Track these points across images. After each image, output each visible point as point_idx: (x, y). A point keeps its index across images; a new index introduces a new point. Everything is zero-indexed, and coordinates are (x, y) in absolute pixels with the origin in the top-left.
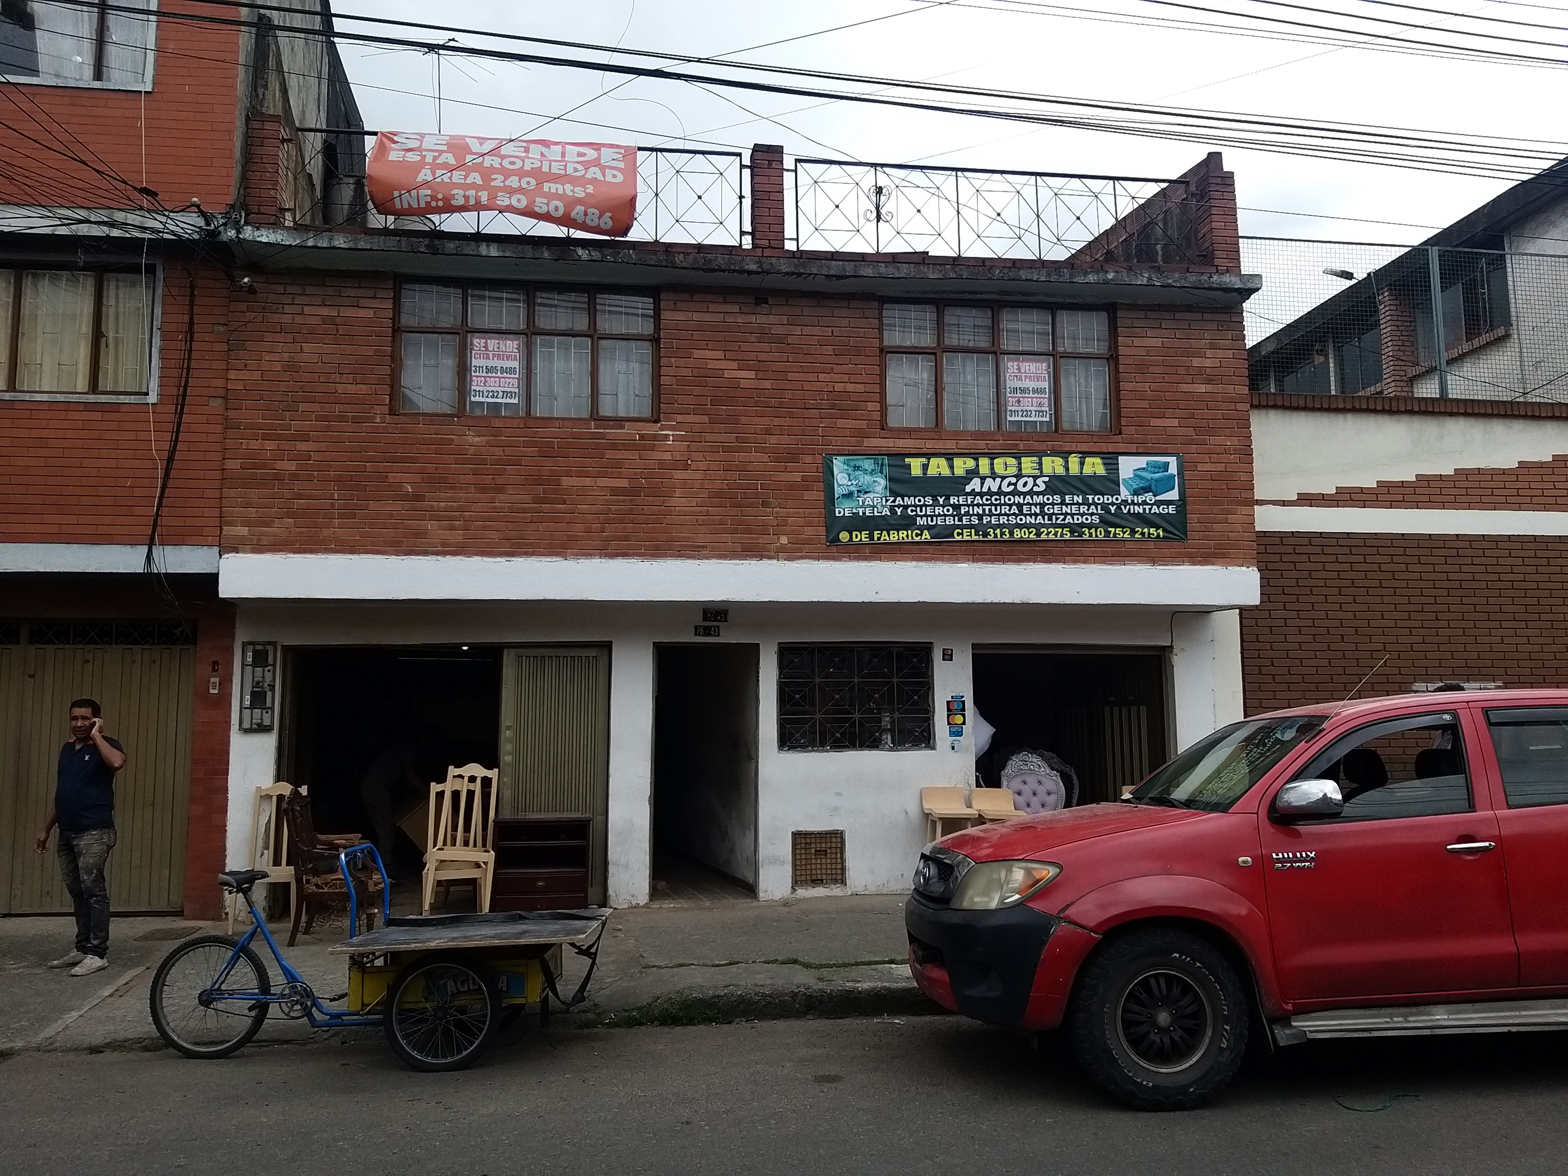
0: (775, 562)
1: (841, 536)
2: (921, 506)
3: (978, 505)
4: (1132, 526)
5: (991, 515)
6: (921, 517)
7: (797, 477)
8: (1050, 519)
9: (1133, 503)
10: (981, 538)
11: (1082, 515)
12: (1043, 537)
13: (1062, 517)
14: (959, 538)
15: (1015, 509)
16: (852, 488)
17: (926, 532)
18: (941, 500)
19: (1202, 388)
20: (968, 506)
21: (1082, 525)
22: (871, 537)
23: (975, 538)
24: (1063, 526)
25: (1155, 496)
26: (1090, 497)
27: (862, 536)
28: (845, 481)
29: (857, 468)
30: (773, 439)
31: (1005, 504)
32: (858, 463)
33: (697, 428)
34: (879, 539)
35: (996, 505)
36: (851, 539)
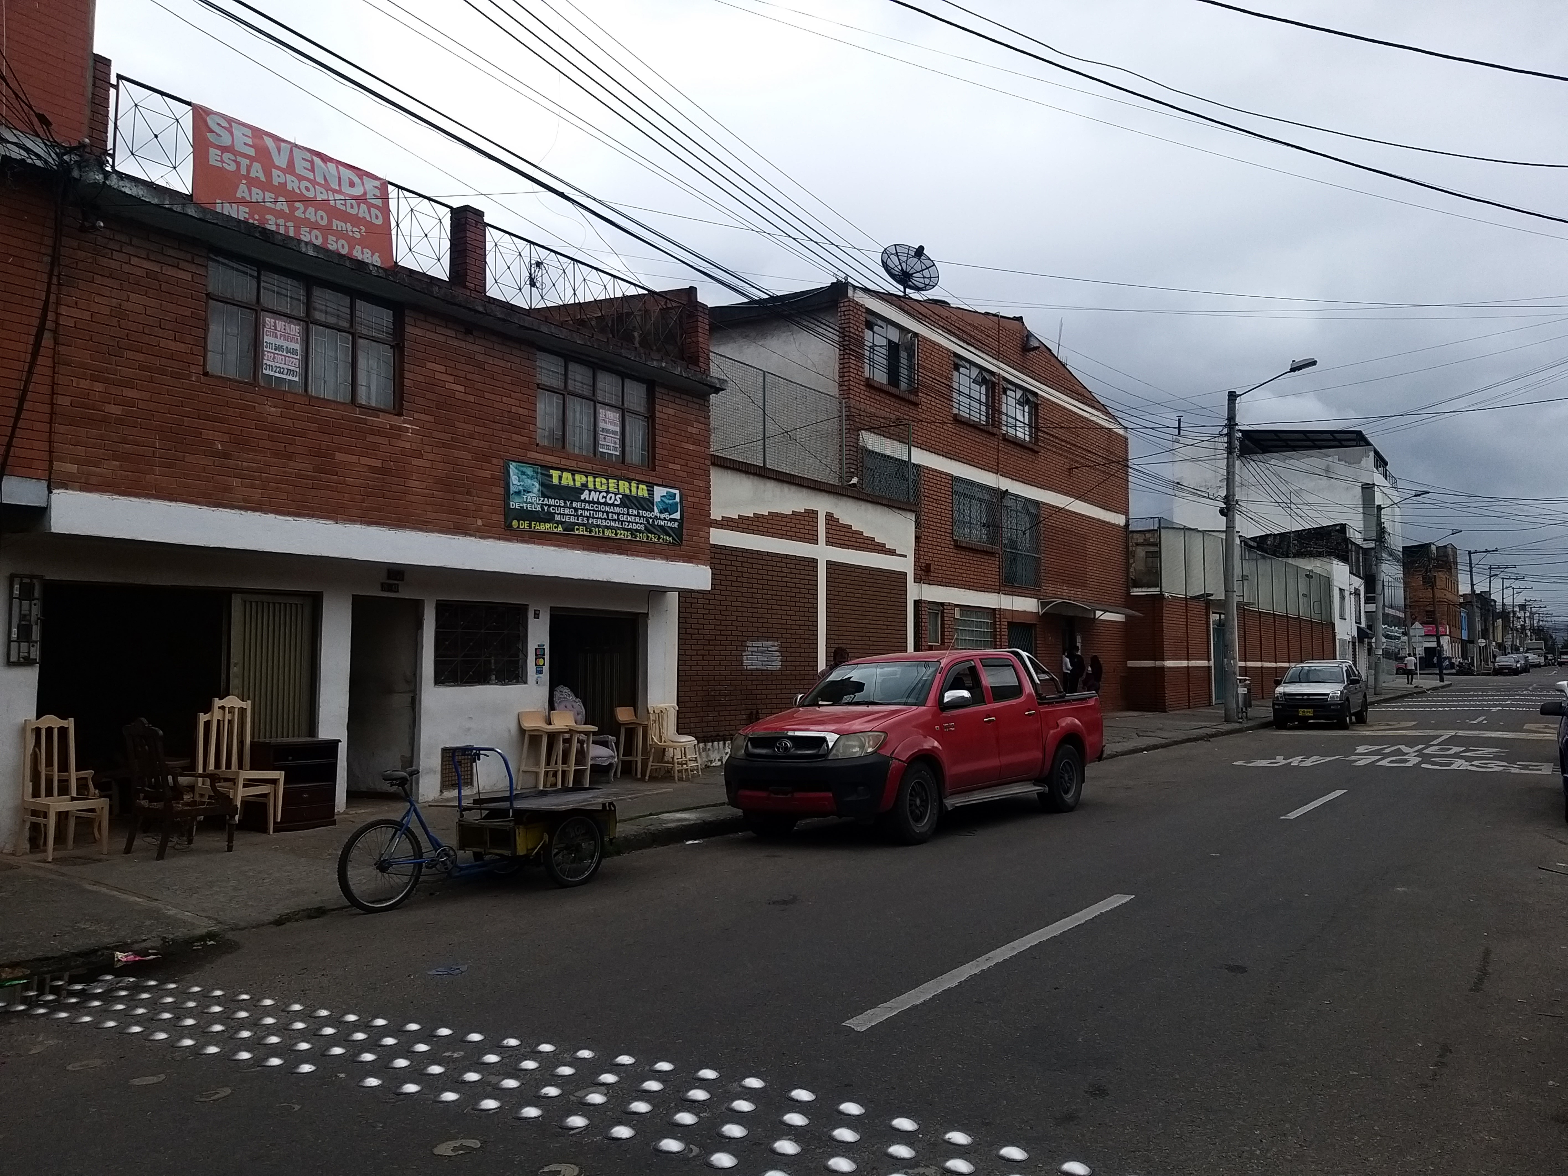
0: (473, 539)
1: (513, 523)
2: (558, 506)
3: (587, 510)
4: (659, 533)
5: (593, 518)
6: (558, 514)
7: (487, 474)
8: (622, 525)
9: (660, 519)
10: (588, 534)
11: (637, 523)
12: (619, 536)
13: (627, 524)
14: (577, 532)
15: (605, 516)
16: (521, 488)
17: (560, 526)
18: (568, 503)
19: (691, 447)
20: (582, 509)
21: (637, 530)
22: (530, 526)
23: (586, 533)
24: (627, 530)
25: (670, 515)
26: (641, 511)
27: (524, 525)
28: (516, 482)
29: (523, 473)
30: (475, 443)
31: (601, 511)
32: (524, 469)
33: (427, 425)
34: (535, 527)
35: (596, 511)
36: (518, 527)
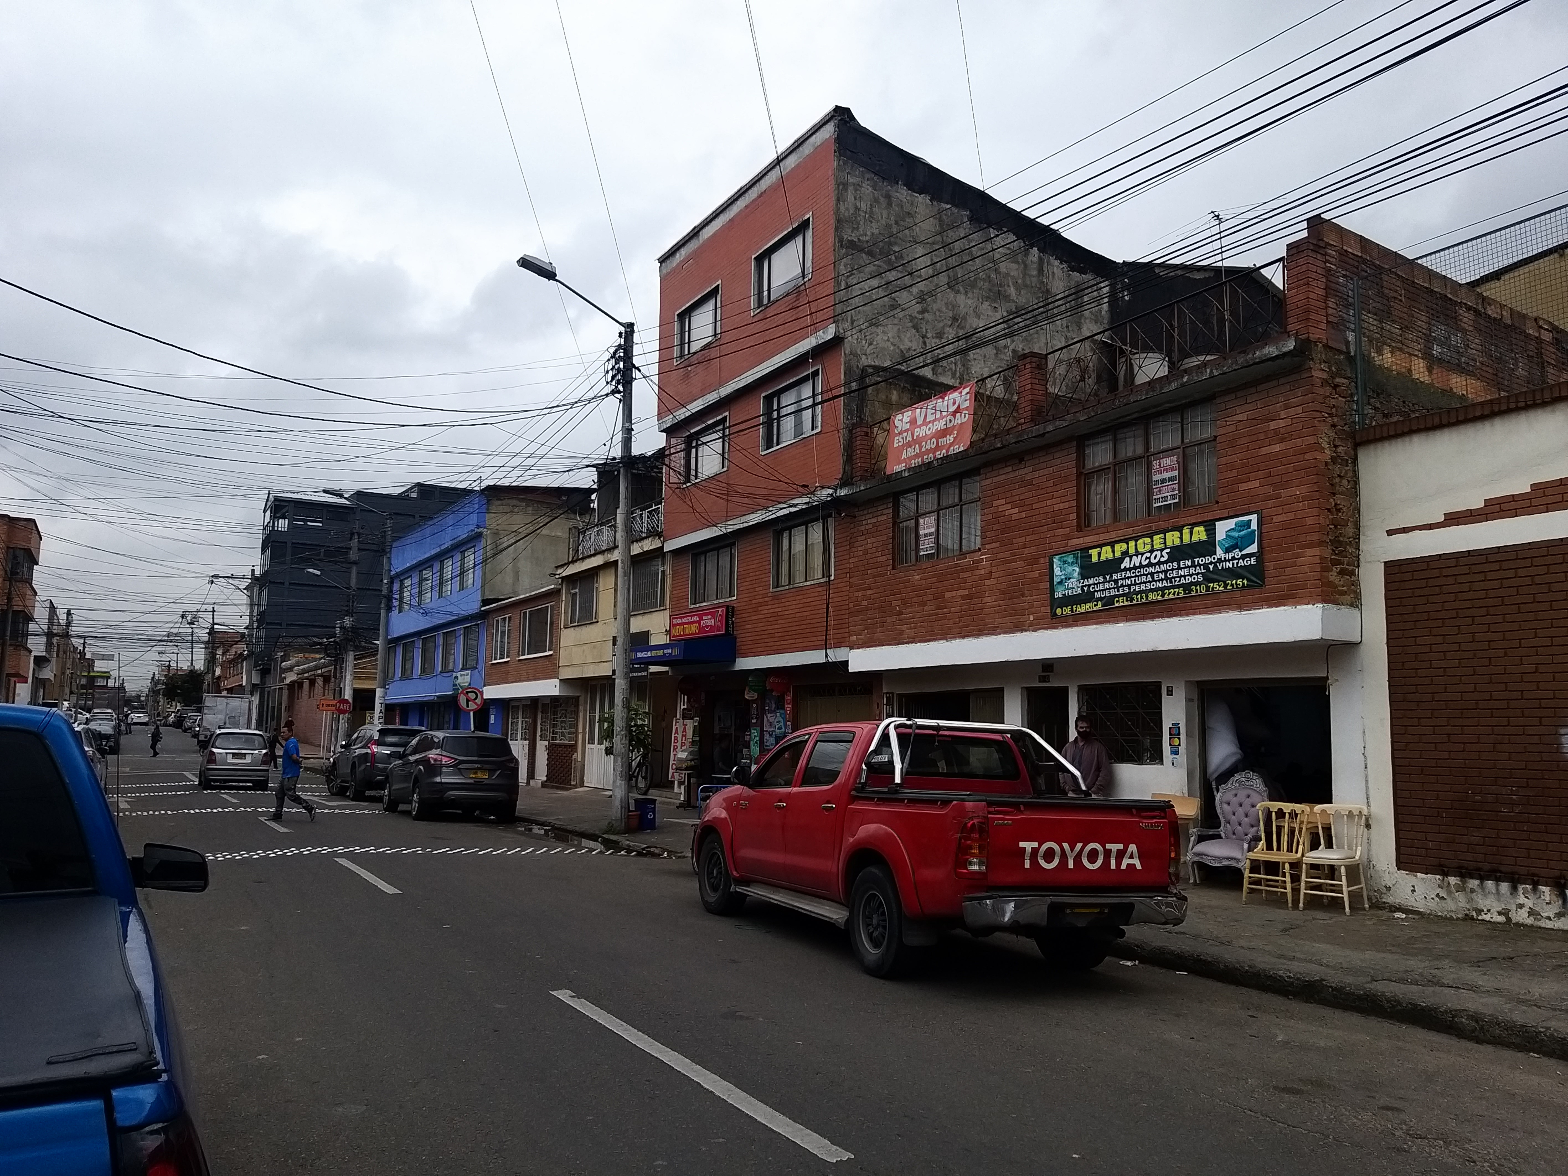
1: (1057, 612)
2: (1097, 584)
3: (1128, 578)
4: (1224, 579)
5: (1135, 584)
6: (1097, 591)
7: (1036, 574)
8: (1171, 582)
9: (1225, 560)
10: (1130, 603)
11: (1191, 575)
12: (1166, 597)
13: (1178, 579)
14: (1117, 605)
15: (1149, 578)
16: (1063, 577)
17: (1099, 602)
18: (1108, 577)
20: (1122, 579)
21: (1192, 584)
22: (1072, 610)
23: (1126, 603)
24: (1178, 587)
25: (1241, 551)
26: (1196, 560)
27: (1067, 610)
28: (1059, 573)
29: (1065, 562)
31: (1144, 575)
32: (1065, 559)
33: (995, 551)
34: (1076, 611)
35: (1138, 576)
36: (1062, 614)
